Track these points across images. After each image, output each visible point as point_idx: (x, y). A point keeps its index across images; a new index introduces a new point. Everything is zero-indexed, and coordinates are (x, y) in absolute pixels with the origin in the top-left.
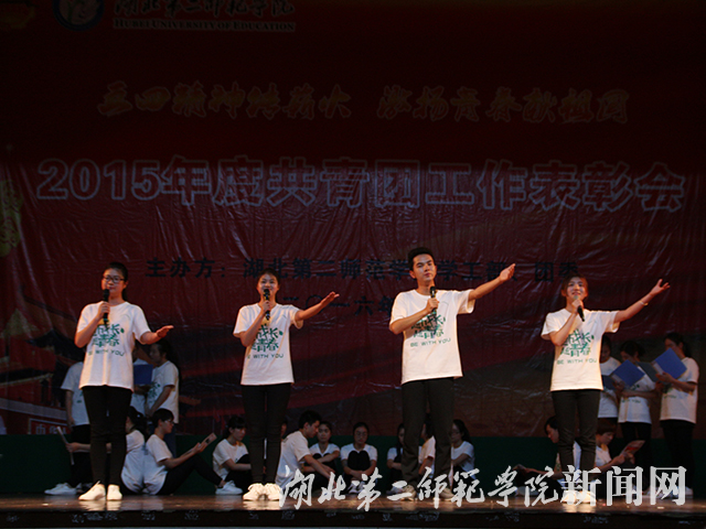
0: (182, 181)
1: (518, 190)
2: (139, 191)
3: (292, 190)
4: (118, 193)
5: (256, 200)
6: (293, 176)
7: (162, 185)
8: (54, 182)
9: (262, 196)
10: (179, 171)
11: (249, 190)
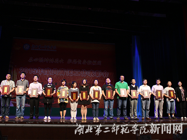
0: (40, 71)
1: (86, 74)
2: (33, 72)
3: (55, 73)
4: (31, 73)
5: (50, 74)
6: (55, 71)
7: (37, 72)
8: (22, 71)
9: (51, 74)
10: (39, 70)
11: (49, 73)
